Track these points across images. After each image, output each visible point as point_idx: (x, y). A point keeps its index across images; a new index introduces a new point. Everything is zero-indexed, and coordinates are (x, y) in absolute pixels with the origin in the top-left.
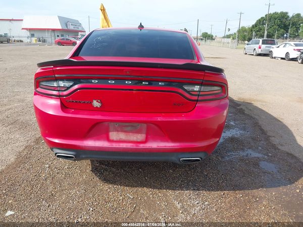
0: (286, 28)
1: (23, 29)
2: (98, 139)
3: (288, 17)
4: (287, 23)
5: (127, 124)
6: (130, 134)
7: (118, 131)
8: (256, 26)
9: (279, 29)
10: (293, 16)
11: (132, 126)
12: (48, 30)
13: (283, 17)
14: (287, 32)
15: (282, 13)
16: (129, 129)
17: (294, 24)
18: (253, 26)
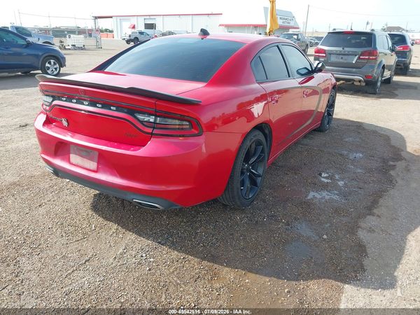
1: (220, 25)
5: (83, 149)
6: (85, 159)
7: (76, 154)
11: (86, 151)
12: (249, 26)
16: (85, 154)
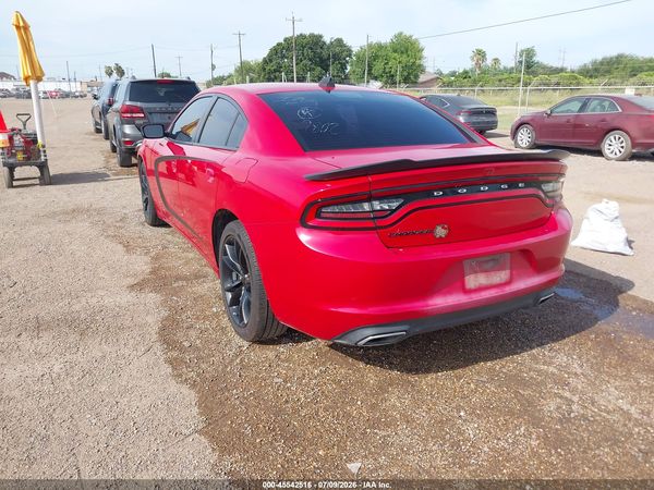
0: (323, 64)
2: (450, 292)
3: (325, 43)
4: (325, 54)
5: (487, 258)
6: (492, 273)
7: (476, 272)
8: (271, 61)
9: (313, 66)
10: (332, 43)
11: (493, 260)
13: (316, 44)
14: (327, 70)
15: (312, 36)
16: (491, 264)
17: (336, 57)
18: (265, 61)
